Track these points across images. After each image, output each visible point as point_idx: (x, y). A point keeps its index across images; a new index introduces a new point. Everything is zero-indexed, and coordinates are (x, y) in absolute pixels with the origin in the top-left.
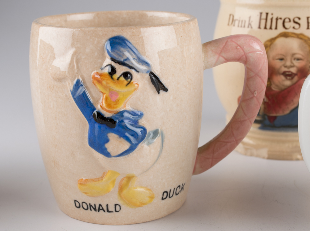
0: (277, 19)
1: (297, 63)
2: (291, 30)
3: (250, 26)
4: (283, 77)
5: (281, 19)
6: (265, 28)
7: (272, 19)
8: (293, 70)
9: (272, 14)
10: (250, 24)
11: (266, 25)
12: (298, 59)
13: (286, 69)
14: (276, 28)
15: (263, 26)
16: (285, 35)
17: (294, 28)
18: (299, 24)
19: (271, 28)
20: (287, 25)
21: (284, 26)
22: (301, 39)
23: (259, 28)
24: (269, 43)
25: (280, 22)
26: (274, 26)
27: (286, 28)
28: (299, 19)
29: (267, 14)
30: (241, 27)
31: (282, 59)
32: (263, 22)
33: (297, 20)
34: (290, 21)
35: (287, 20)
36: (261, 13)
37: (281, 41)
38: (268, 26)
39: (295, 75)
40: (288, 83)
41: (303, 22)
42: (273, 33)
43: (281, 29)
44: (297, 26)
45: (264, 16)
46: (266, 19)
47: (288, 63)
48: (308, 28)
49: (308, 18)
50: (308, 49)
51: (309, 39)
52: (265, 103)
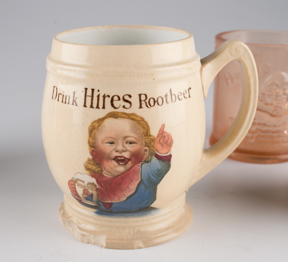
0: (104, 97)
1: (129, 147)
2: (121, 110)
3: (74, 104)
4: (115, 163)
5: (109, 96)
6: (92, 107)
7: (98, 96)
8: (126, 155)
9: (98, 91)
10: (74, 101)
11: (92, 103)
12: (131, 143)
13: (118, 154)
14: (104, 108)
15: (88, 104)
16: (114, 115)
17: (124, 107)
18: (130, 103)
19: (98, 107)
20: (116, 103)
21: (112, 105)
22: (133, 119)
23: (85, 106)
24: (96, 125)
25: (108, 100)
26: (101, 105)
27: (115, 108)
28: (130, 96)
29: (93, 90)
30: (65, 103)
31: (112, 143)
32: (89, 99)
33: (127, 98)
34: (119, 99)
35: (116, 98)
36: (86, 89)
37: (110, 122)
38: (95, 105)
39: (129, 160)
40: (121, 169)
41: (135, 100)
42: (101, 113)
43: (109, 109)
44: (127, 105)
45: (89, 93)
46: (92, 96)
47: (120, 148)
48: (141, 107)
49: (140, 95)
50: (142, 130)
51: (143, 119)
52: (97, 189)
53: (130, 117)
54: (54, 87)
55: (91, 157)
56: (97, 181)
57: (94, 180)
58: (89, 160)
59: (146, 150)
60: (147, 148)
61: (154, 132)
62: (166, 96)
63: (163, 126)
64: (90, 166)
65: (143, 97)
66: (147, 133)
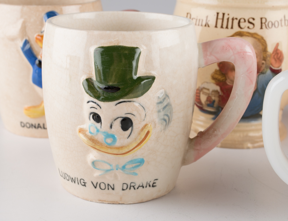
0: (233, 19)
2: (246, 30)
3: (207, 25)
5: (236, 19)
6: (222, 27)
7: (228, 19)
9: (228, 15)
10: (207, 23)
11: (222, 24)
14: (232, 28)
15: (219, 25)
16: (240, 34)
17: (248, 27)
18: (253, 24)
19: (227, 27)
20: (242, 25)
21: (239, 26)
22: (255, 38)
23: (216, 27)
25: (236, 22)
26: (230, 26)
27: (241, 28)
28: (254, 19)
29: (224, 14)
30: (199, 25)
32: (220, 22)
33: (251, 20)
34: (245, 21)
35: (242, 20)
36: (218, 14)
38: (225, 26)
41: (257, 23)
42: (229, 32)
43: (236, 29)
44: (251, 26)
45: (221, 16)
46: (223, 19)
48: (261, 28)
49: (261, 19)
50: (261, 47)
51: (262, 38)
52: (220, 96)
53: (253, 35)
54: (188, 14)
55: (218, 68)
56: (221, 89)
57: (218, 88)
58: (216, 71)
59: (263, 64)
60: (264, 62)
61: (270, 49)
62: (281, 20)
63: (278, 45)
64: (217, 76)
65: (264, 21)
66: (265, 50)
